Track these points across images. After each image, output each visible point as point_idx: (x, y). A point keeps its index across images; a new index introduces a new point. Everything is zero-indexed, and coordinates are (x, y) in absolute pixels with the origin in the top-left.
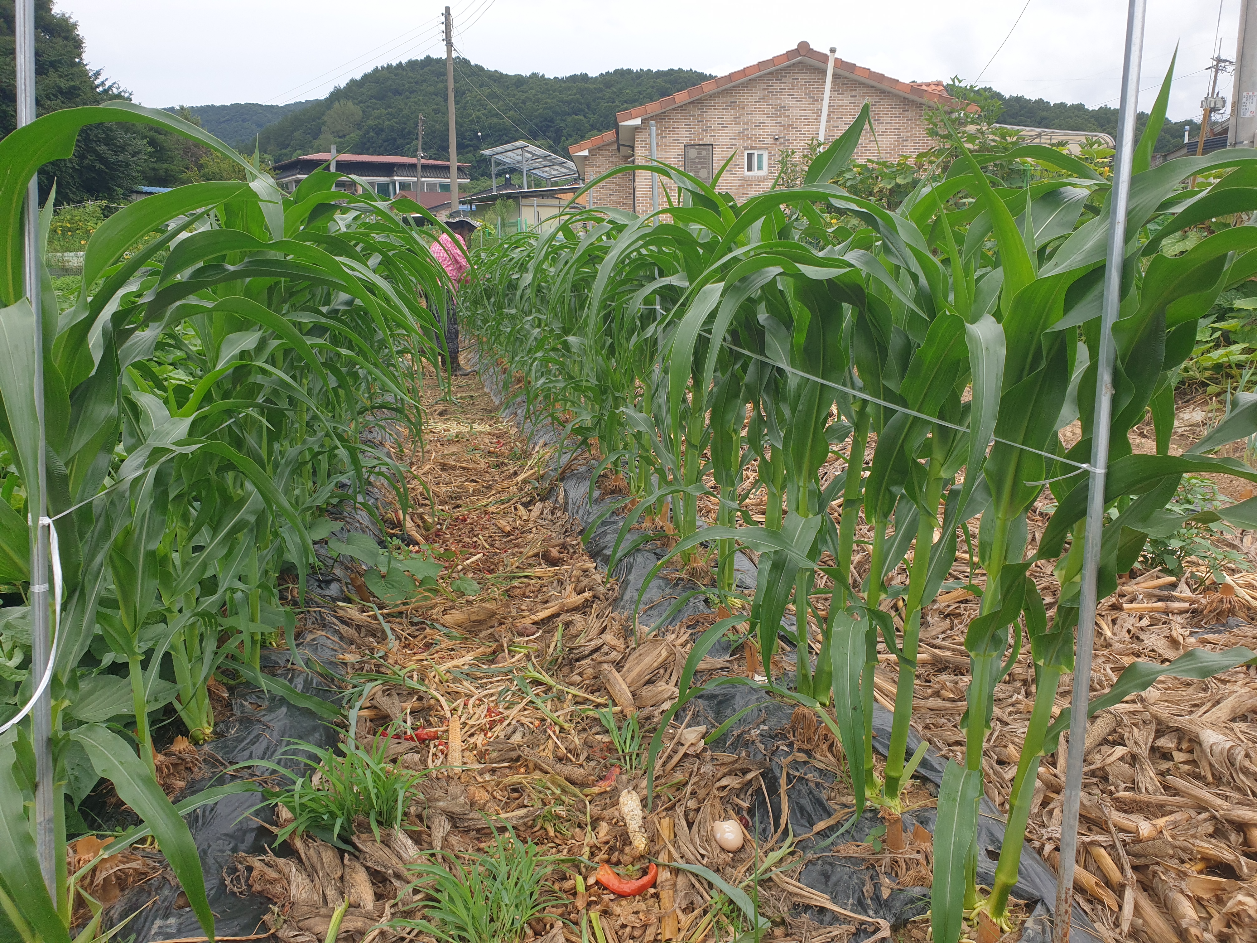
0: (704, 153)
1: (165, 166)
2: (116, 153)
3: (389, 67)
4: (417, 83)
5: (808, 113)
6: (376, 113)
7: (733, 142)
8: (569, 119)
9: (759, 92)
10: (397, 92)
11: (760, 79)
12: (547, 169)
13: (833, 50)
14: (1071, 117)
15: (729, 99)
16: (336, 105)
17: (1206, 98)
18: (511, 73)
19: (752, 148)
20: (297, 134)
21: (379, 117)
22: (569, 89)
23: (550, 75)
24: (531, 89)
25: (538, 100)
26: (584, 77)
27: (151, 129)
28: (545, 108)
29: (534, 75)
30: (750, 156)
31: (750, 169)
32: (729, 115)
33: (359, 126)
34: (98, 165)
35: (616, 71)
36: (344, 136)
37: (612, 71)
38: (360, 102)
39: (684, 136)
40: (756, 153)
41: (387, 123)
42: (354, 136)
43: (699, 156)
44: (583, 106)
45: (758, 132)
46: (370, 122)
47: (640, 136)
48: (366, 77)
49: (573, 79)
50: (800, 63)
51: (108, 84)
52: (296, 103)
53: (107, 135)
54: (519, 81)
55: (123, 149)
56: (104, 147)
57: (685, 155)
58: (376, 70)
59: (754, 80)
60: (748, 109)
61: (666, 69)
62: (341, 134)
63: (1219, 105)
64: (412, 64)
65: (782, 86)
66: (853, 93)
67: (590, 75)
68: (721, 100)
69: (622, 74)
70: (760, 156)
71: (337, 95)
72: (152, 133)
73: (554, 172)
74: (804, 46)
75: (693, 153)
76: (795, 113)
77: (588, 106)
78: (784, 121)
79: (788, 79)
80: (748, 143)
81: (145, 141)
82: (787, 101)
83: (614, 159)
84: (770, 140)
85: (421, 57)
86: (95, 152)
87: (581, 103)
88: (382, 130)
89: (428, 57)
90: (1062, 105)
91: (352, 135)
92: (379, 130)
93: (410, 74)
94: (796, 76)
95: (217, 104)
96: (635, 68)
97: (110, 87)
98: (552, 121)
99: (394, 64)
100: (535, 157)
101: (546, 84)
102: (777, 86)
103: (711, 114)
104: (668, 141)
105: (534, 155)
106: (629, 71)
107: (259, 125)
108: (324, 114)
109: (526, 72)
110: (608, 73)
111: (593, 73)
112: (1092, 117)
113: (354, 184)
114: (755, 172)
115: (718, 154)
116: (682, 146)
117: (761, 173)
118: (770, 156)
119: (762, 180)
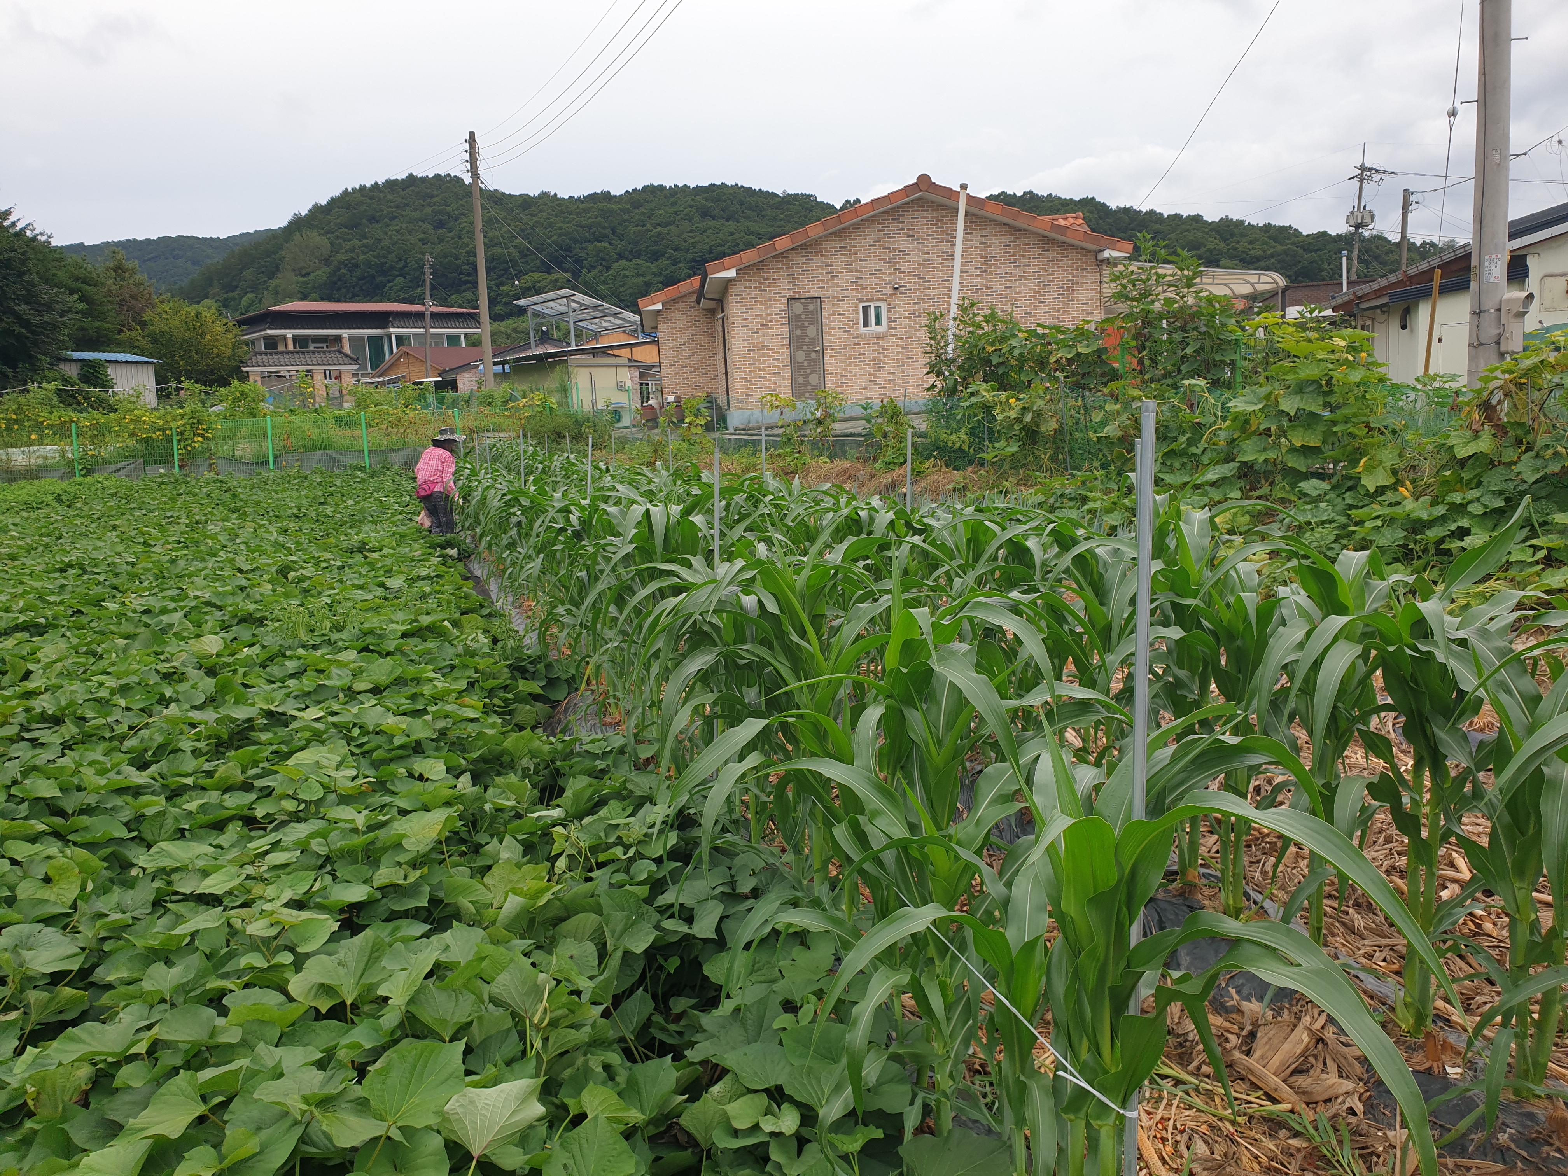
0: (811, 308)
1: (97, 324)
2: (40, 313)
3: (363, 188)
4: (398, 207)
5: (932, 257)
6: (348, 245)
7: (845, 293)
8: (590, 247)
9: (873, 233)
10: (373, 219)
11: (874, 219)
12: (597, 320)
13: (964, 187)
14: (1188, 230)
15: (838, 244)
16: (297, 237)
17: (1352, 213)
18: (516, 192)
19: (868, 300)
20: (248, 274)
21: (352, 250)
22: (587, 210)
23: (564, 194)
24: (541, 211)
25: (551, 225)
26: (606, 196)
27: (77, 279)
28: (560, 235)
29: (544, 195)
30: (866, 309)
31: (866, 324)
32: (839, 262)
33: (327, 262)
34: (17, 329)
35: (645, 188)
36: (308, 274)
37: (639, 187)
38: (328, 232)
39: (786, 288)
40: (873, 305)
41: (362, 257)
42: (321, 274)
43: (806, 311)
44: (607, 231)
45: (874, 281)
46: (341, 257)
47: (734, 290)
48: (333, 201)
49: (593, 197)
50: (919, 199)
51: (20, 226)
52: (242, 235)
53: (27, 290)
54: (525, 201)
55: (48, 307)
56: (24, 307)
57: (789, 310)
58: (346, 192)
59: (867, 220)
60: (862, 254)
61: (706, 184)
62: (304, 272)
63: (1367, 220)
64: (391, 184)
65: (900, 226)
66: (984, 232)
67: (613, 193)
68: (828, 245)
69: (652, 191)
70: (877, 309)
71: (297, 224)
72: (79, 284)
73: (605, 324)
74: (924, 179)
75: (798, 308)
76: (916, 257)
77: (614, 231)
78: (904, 267)
79: (907, 218)
80: (863, 294)
81: (76, 296)
82: (906, 244)
83: (693, 312)
84: (888, 290)
85: (402, 175)
86: (14, 313)
87: (604, 228)
88: (356, 266)
89: (411, 175)
90: (1177, 217)
91: (319, 273)
92: (353, 266)
93: (390, 197)
94: (916, 214)
95: (141, 237)
96: (668, 184)
97: (24, 229)
98: (569, 249)
99: (368, 185)
100: (583, 307)
101: (559, 205)
102: (894, 227)
103: (817, 262)
104: (769, 294)
105: (581, 304)
106: (661, 188)
107: (195, 263)
108: (281, 248)
109: (534, 192)
110: (635, 190)
111: (617, 191)
112: (1212, 230)
113: (339, 338)
114: (873, 328)
115: (828, 308)
116: (784, 300)
117: (879, 329)
118: (890, 308)
119: (881, 337)
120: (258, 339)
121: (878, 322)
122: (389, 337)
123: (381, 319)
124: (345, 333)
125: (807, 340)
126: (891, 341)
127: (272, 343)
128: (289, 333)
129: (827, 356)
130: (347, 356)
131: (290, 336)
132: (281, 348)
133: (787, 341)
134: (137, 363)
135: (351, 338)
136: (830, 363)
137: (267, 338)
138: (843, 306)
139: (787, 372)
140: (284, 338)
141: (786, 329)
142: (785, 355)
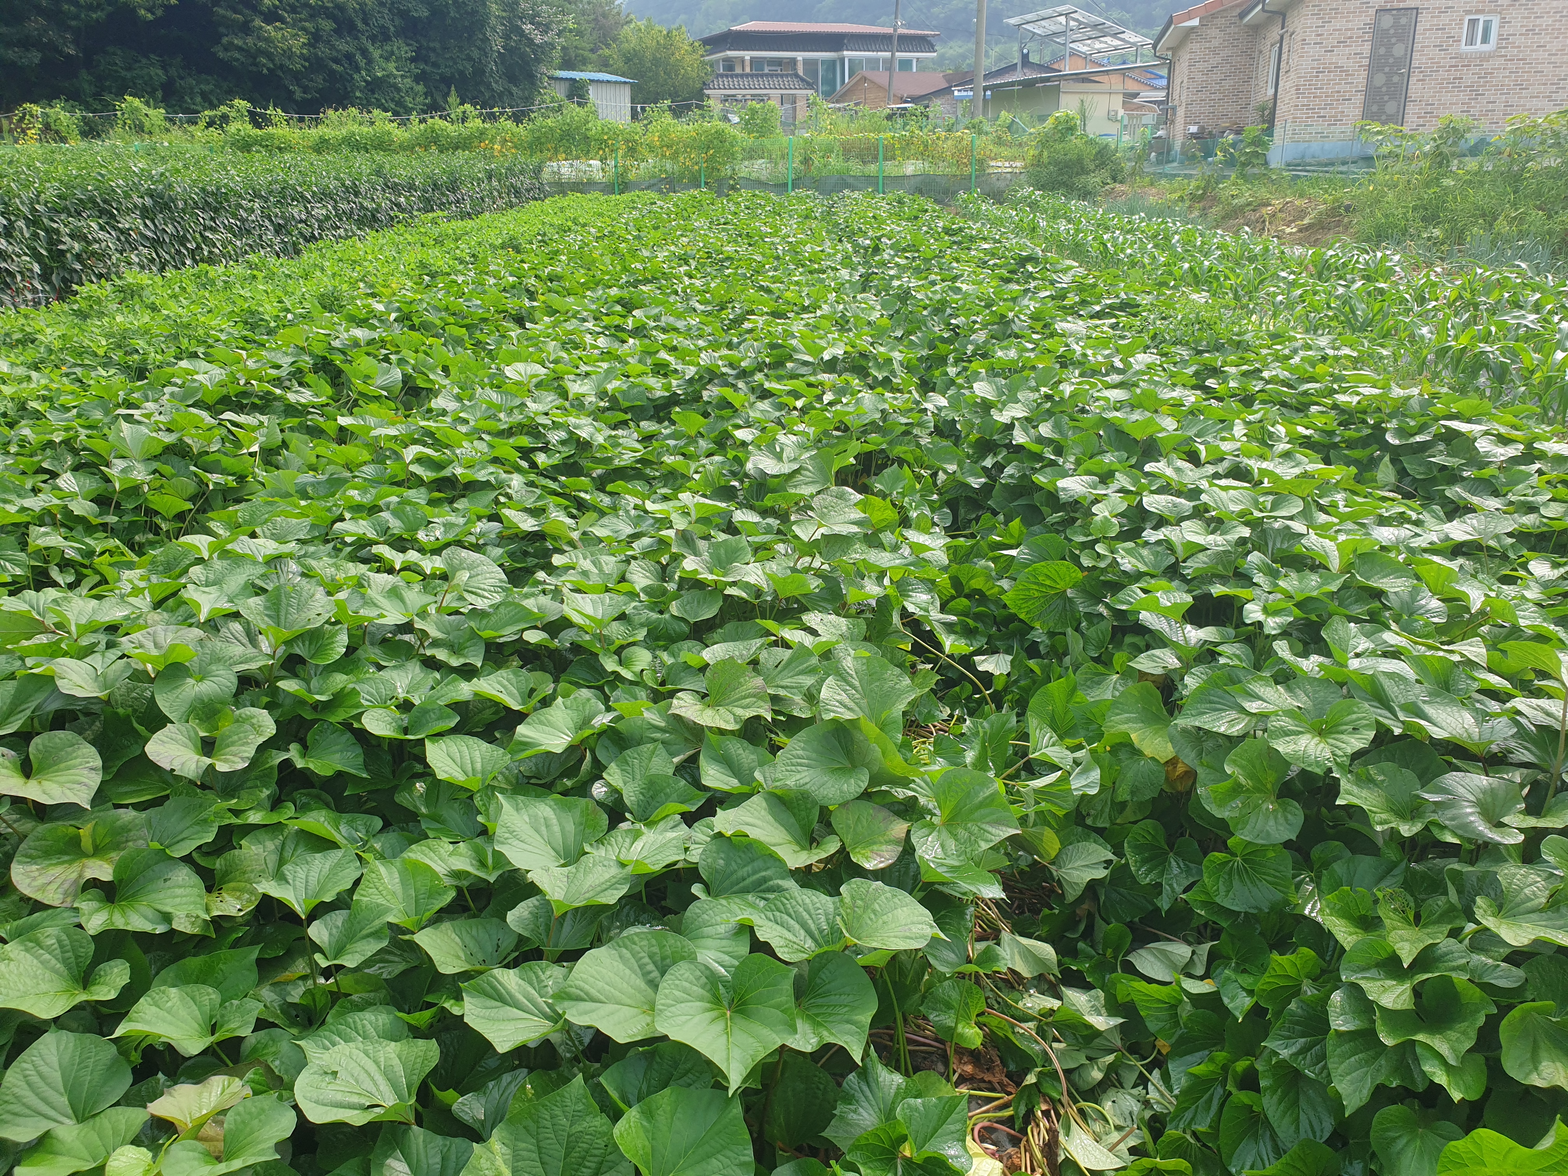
0: (1404, 21)
7: (1450, 3)
12: (1092, 41)
19: (1478, 12)
30: (1473, 23)
31: (1471, 41)
40: (1482, 18)
43: (1396, 25)
57: (1376, 23)
70: (1487, 23)
75: (1387, 21)
80: (1472, 5)
81: (571, 17)
100: (1082, 25)
104: (1353, 4)
105: (1080, 23)
113: (794, 61)
114: (1479, 47)
115: (1425, 22)
116: (1372, 12)
117: (1486, 48)
118: (1503, 23)
119: (1485, 57)
120: (717, 61)
121: (1485, 40)
122: (842, 60)
123: (835, 41)
124: (800, 56)
125: (1391, 60)
126: (1498, 62)
127: (729, 64)
128: (747, 55)
129: (1413, 80)
130: (803, 80)
131: (748, 58)
132: (738, 70)
133: (1366, 62)
134: (616, 82)
135: (806, 61)
136: (1415, 88)
137: (726, 60)
138: (1445, 19)
139: (1360, 97)
140: (743, 61)
141: (1367, 47)
142: (1360, 79)
